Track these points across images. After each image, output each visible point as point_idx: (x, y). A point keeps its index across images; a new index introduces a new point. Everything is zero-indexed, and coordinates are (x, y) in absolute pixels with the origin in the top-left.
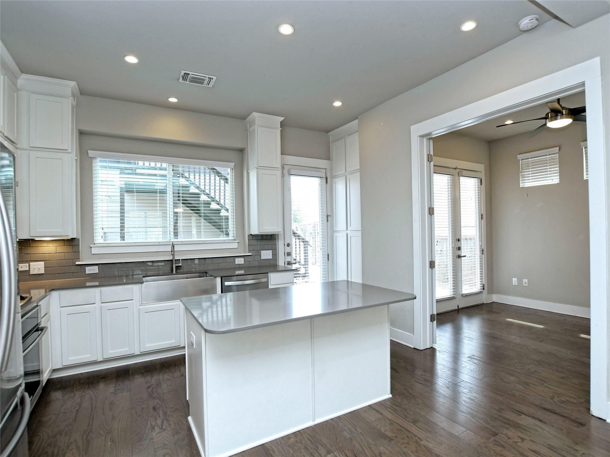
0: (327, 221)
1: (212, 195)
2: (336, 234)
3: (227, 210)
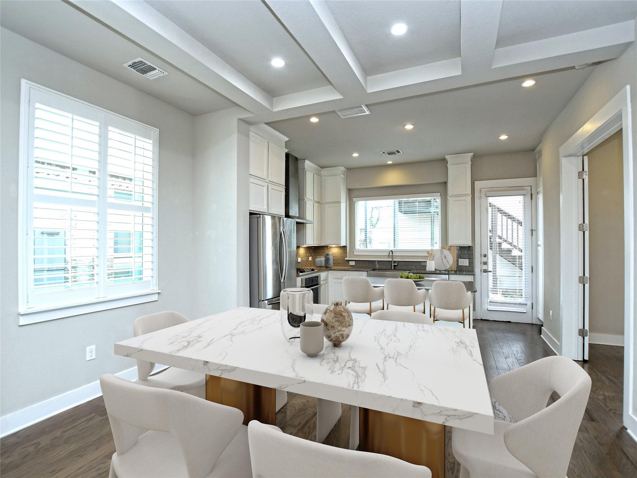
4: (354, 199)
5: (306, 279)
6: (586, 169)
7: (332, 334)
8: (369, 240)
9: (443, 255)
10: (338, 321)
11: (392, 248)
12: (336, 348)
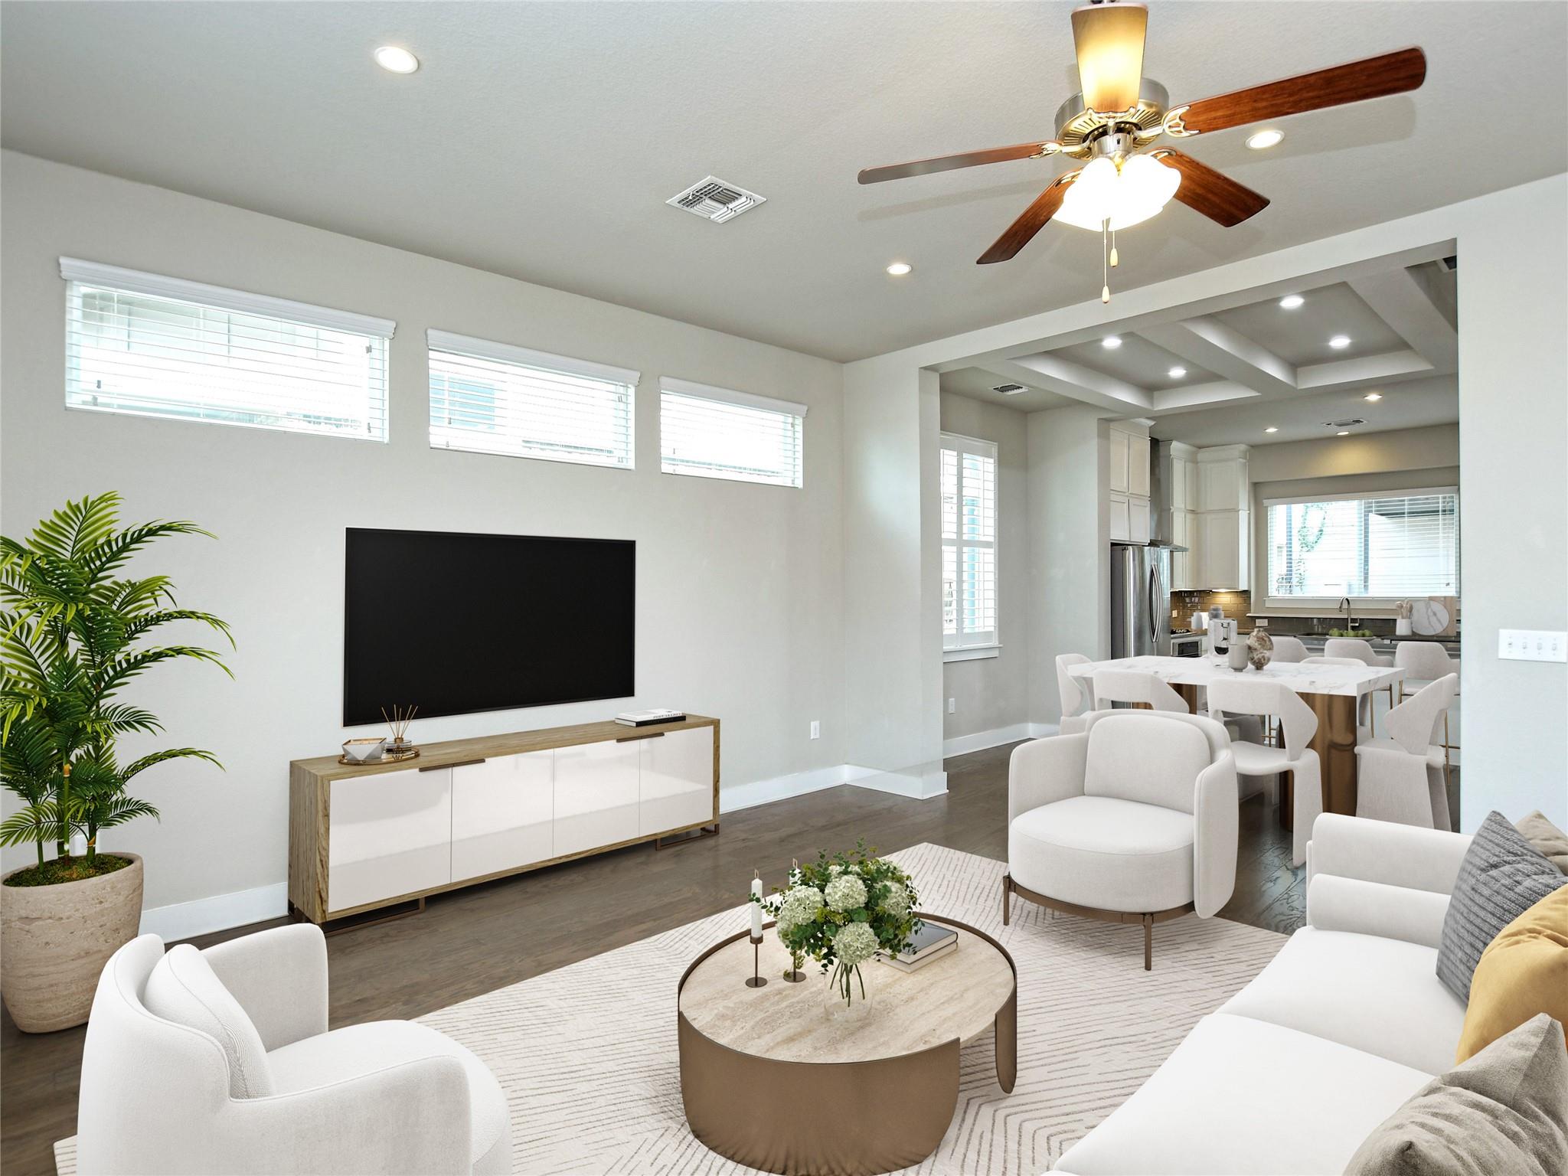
4: (1266, 502)
5: (1179, 645)
7: (1255, 656)
8: (1298, 579)
9: (1430, 610)
10: (1260, 644)
11: (1346, 595)
12: (1259, 671)
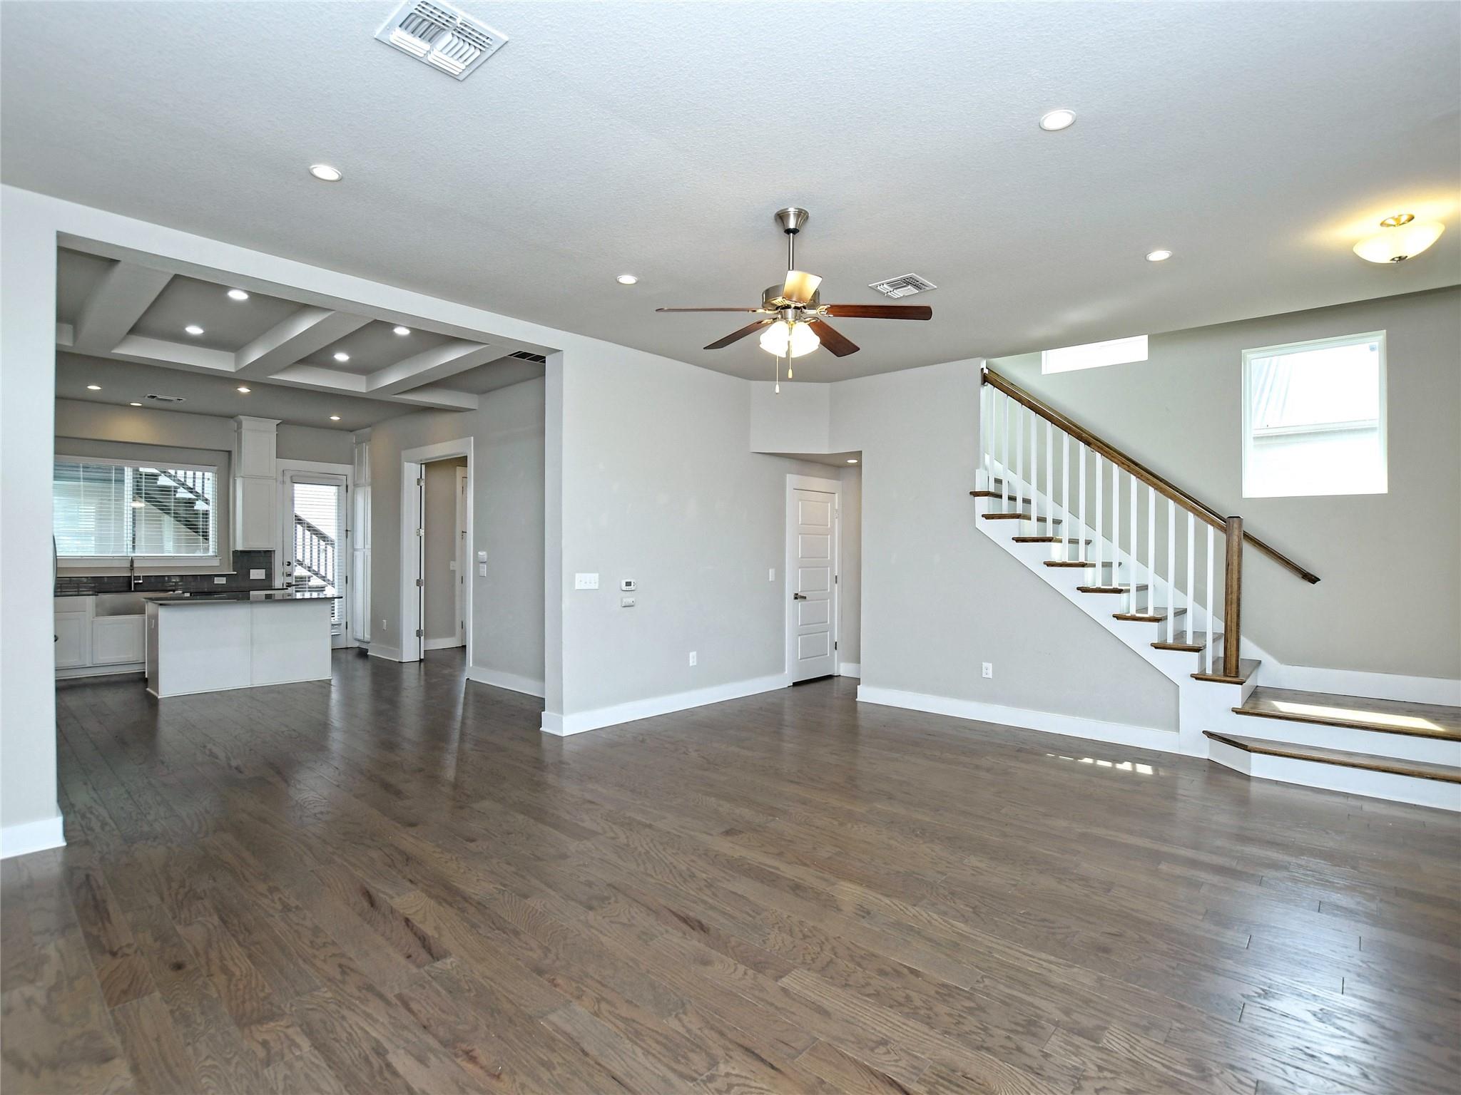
0: (347, 537)
1: (198, 489)
2: (355, 553)
3: (206, 501)
6: (423, 477)
